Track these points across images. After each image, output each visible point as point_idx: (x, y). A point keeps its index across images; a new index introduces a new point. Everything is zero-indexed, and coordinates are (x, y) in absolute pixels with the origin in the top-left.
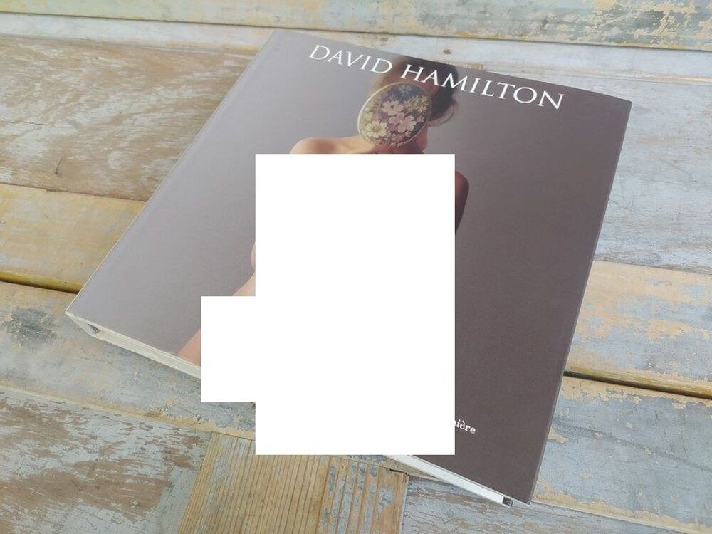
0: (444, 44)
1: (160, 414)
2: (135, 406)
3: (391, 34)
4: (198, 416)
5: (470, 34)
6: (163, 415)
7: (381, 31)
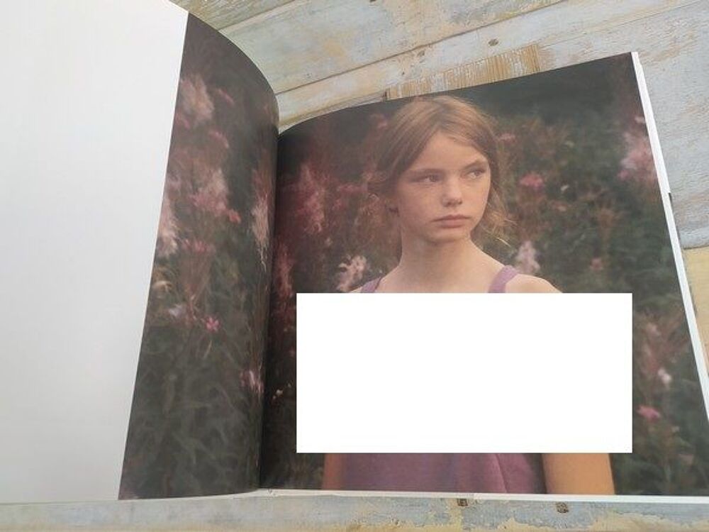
0: (486, 35)
1: (360, 526)
2: (335, 523)
3: (426, 46)
4: (395, 520)
5: (511, 13)
6: (362, 526)
7: (415, 46)
